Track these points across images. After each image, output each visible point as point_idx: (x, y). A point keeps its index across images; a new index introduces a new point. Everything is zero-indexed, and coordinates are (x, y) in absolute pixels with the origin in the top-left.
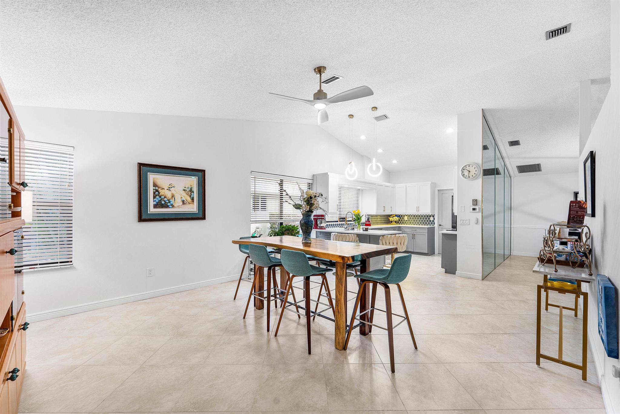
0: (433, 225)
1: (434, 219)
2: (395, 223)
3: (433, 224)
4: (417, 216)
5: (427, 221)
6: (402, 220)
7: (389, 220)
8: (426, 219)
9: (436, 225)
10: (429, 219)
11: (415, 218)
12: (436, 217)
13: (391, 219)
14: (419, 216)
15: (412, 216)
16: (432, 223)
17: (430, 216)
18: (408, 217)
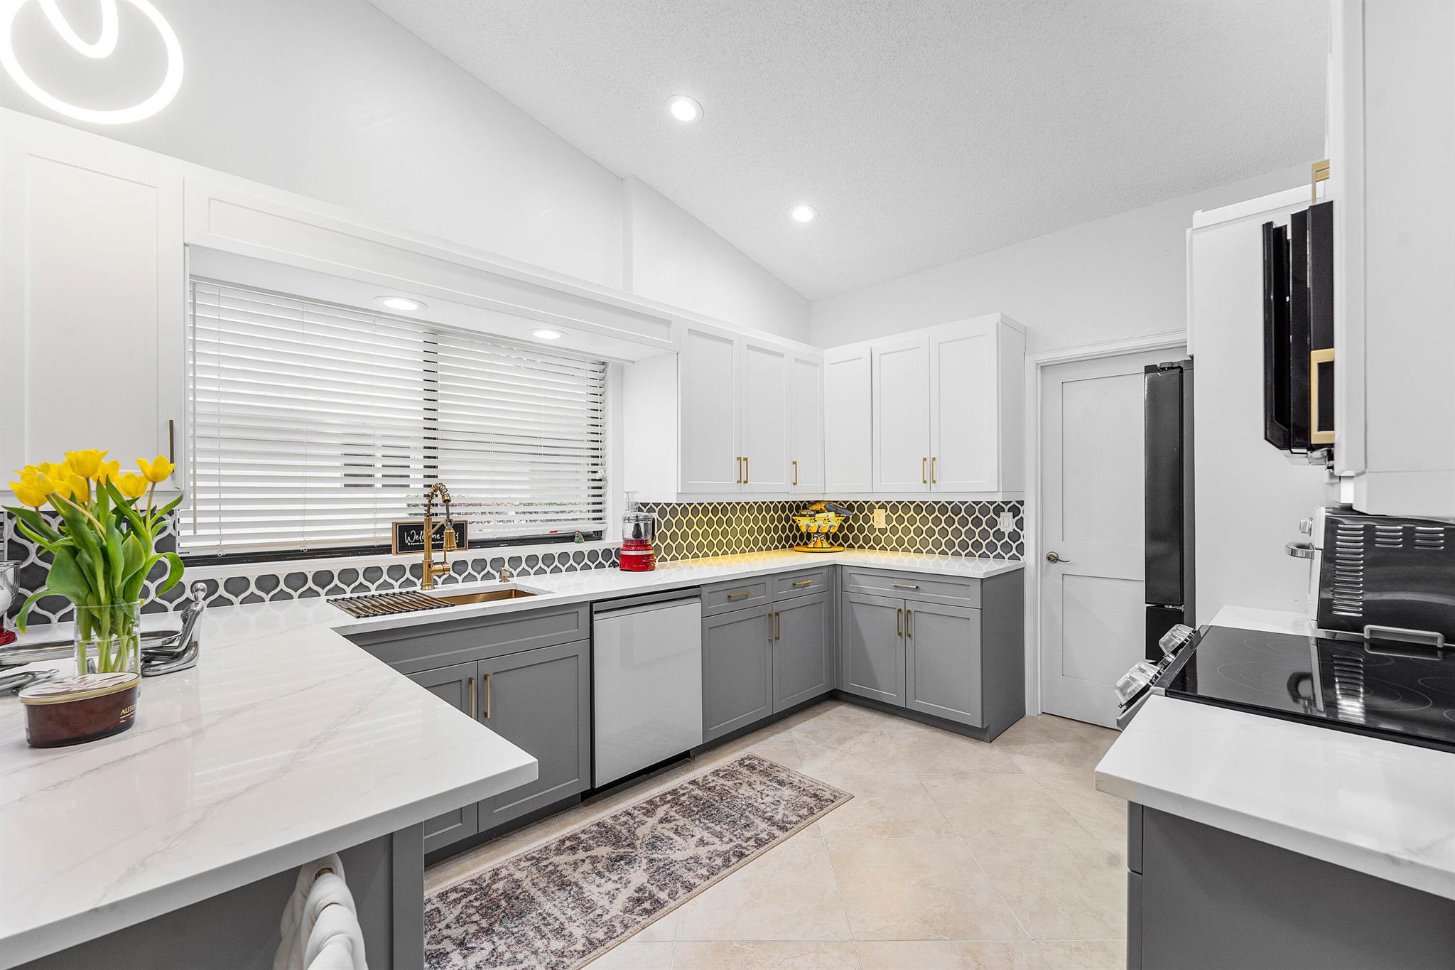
0: (1013, 557)
1: (1020, 524)
2: (825, 544)
3: (1014, 551)
4: (930, 509)
5: (984, 534)
6: (861, 529)
7: (798, 529)
8: (977, 522)
9: (1030, 559)
10: (993, 523)
11: (924, 521)
12: (1028, 513)
13: (803, 522)
14: (943, 509)
15: (906, 507)
16: (1007, 547)
17: (999, 510)
18: (888, 511)
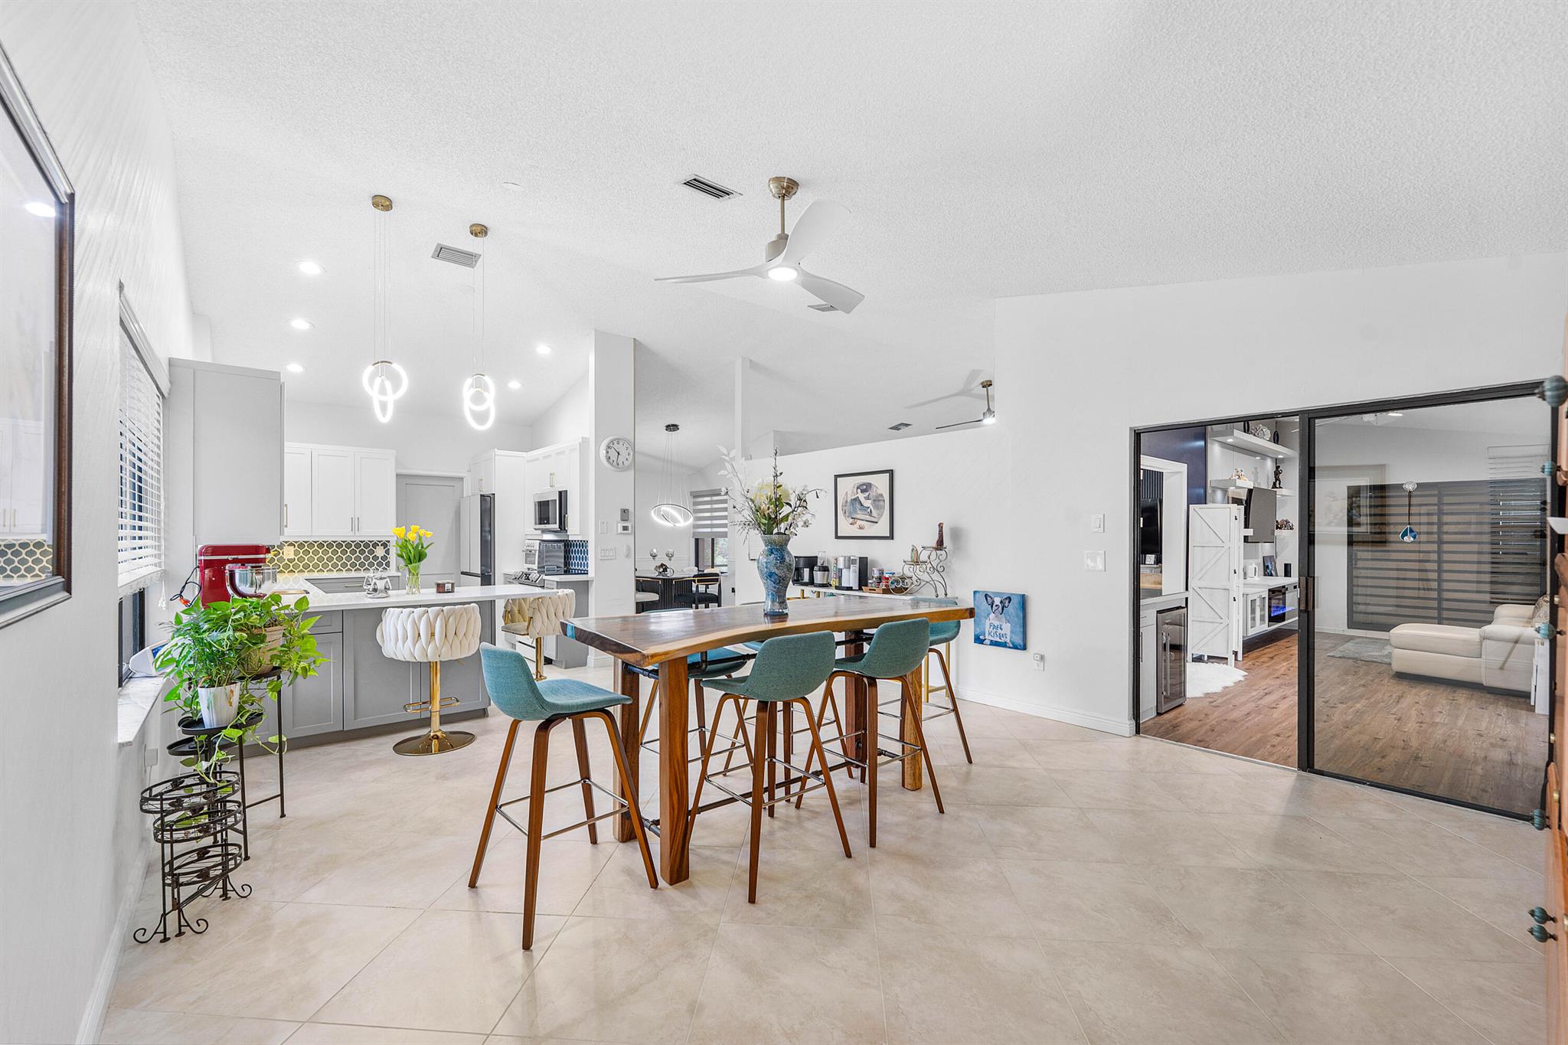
1: (387, 552)
3: (384, 566)
5: (367, 558)
8: (362, 552)
10: (371, 552)
11: (326, 552)
14: (339, 545)
15: (311, 545)
16: (380, 564)
17: (375, 545)
18: (296, 547)
